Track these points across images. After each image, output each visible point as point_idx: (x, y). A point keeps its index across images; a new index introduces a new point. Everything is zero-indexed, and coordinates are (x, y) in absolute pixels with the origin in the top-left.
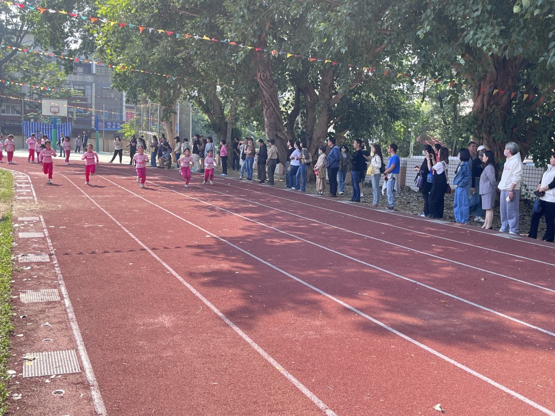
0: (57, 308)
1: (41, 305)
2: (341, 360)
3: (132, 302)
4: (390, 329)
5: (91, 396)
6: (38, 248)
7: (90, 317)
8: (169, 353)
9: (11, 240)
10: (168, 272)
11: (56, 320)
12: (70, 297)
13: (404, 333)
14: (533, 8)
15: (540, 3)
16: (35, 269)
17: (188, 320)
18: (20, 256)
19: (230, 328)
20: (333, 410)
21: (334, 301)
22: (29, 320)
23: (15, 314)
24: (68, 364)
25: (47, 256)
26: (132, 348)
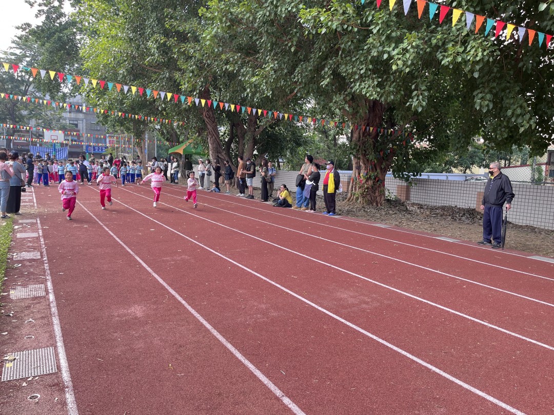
0: (42, 303)
1: (27, 301)
2: (287, 342)
3: (110, 294)
4: (320, 308)
5: (65, 399)
6: (32, 246)
7: (71, 311)
8: (140, 345)
9: (9, 240)
10: (140, 264)
11: (39, 316)
12: (54, 292)
13: (331, 312)
14: (405, 67)
15: (409, 64)
16: (27, 266)
17: (156, 309)
18: (15, 254)
19: (192, 315)
20: (289, 397)
21: (274, 285)
22: (15, 317)
23: (3, 311)
24: (46, 363)
25: (39, 254)
26: (107, 341)
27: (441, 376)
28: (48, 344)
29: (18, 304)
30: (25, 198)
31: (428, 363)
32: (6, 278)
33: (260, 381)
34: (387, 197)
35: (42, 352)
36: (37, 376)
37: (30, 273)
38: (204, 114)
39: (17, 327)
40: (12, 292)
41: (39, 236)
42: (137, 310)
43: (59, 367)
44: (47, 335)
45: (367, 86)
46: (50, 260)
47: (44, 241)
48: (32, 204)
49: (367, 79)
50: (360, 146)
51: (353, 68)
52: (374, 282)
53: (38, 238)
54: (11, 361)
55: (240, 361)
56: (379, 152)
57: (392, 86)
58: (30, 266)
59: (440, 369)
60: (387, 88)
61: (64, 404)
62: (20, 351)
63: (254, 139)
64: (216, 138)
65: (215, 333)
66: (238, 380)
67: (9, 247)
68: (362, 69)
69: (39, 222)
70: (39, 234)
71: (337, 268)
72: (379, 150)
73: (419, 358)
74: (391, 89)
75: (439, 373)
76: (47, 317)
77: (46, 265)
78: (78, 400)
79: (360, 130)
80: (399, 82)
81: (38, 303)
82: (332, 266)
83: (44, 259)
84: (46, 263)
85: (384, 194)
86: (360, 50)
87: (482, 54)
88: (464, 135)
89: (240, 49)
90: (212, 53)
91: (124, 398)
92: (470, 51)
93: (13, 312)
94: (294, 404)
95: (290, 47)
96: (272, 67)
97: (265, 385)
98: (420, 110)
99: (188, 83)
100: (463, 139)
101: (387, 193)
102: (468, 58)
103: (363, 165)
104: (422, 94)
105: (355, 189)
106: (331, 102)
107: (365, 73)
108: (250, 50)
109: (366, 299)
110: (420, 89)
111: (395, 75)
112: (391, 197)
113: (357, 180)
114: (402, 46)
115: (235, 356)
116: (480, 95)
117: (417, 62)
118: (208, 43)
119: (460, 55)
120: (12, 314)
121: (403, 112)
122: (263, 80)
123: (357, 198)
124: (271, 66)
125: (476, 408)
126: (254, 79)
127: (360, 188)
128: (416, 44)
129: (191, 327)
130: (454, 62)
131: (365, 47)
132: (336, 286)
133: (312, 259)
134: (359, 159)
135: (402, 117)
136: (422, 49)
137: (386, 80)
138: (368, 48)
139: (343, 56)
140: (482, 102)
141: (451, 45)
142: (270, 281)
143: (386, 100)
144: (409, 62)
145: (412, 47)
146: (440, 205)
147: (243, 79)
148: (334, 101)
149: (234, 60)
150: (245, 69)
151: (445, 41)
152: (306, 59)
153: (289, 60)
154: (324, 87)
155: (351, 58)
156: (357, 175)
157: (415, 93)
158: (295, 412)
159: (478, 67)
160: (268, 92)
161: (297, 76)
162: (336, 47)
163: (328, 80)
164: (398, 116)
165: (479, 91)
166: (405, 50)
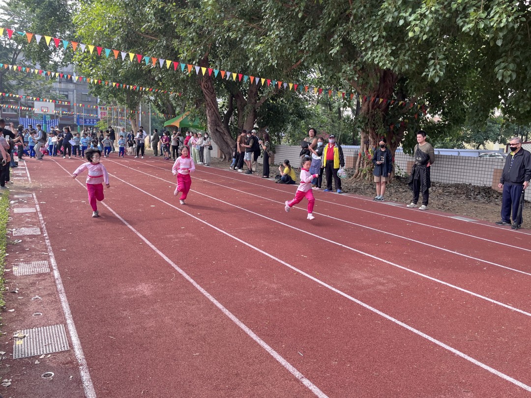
0: (47, 280)
1: (32, 278)
2: (302, 323)
3: (115, 272)
4: (334, 289)
5: (80, 377)
6: (30, 222)
7: (77, 288)
8: (151, 324)
9: (7, 216)
10: (143, 241)
11: (46, 293)
12: (59, 268)
13: (346, 293)
14: (422, 34)
15: (427, 30)
16: (27, 241)
17: (164, 288)
18: (14, 230)
19: (202, 294)
20: (308, 379)
21: (283, 264)
22: (20, 294)
23: (7, 288)
24: (57, 341)
25: (39, 229)
26: (117, 319)
27: (466, 360)
28: (58, 321)
29: (22, 281)
30: (18, 172)
31: (451, 346)
32: (7, 254)
33: (277, 362)
34: (396, 174)
35: (52, 329)
36: (49, 354)
37: (31, 250)
38: (203, 84)
39: (23, 304)
40: (15, 268)
41: (37, 211)
42: (145, 289)
43: (71, 345)
44: (56, 312)
45: (380, 55)
46: (51, 237)
47: (43, 217)
48: (26, 178)
49: (380, 47)
50: (369, 119)
51: (364, 36)
52: (388, 262)
53: (36, 213)
54: (21, 339)
55: (255, 342)
56: (389, 126)
57: (407, 54)
58: (31, 242)
59: (464, 353)
60: (401, 57)
61: (79, 381)
62: (29, 328)
63: (255, 111)
64: (214, 111)
65: (227, 312)
66: (254, 361)
67: (7, 223)
68: (375, 36)
69: (35, 197)
70: (36, 209)
71: (348, 247)
72: (389, 124)
73: (441, 341)
74: (406, 58)
75: (464, 357)
76: (54, 294)
77: (47, 241)
78: (94, 378)
79: (369, 102)
80: (414, 50)
81: (43, 280)
82: (343, 246)
83: (45, 235)
84: (47, 239)
85: (394, 171)
86: (373, 16)
87: (507, 21)
88: (483, 108)
89: (242, 15)
90: (213, 19)
91: (140, 376)
92: (493, 17)
93: (18, 289)
94: (314, 386)
95: (297, 13)
96: (277, 35)
97: (283, 366)
98: (437, 80)
99: (187, 51)
100: (482, 113)
101: (396, 170)
102: (492, 24)
103: (371, 140)
104: (439, 64)
105: (363, 165)
106: (340, 71)
107: (377, 40)
108: (254, 16)
109: (381, 280)
110: (438, 58)
111: (410, 42)
112: (401, 174)
113: (365, 155)
114: (419, 11)
115: (249, 336)
116: (503, 65)
117: (436, 29)
118: (209, 8)
119: (483, 22)
120: (18, 290)
121: (417, 83)
122: (268, 48)
123: (365, 175)
124: (276, 33)
125: (505, 393)
126: (258, 47)
127: (368, 164)
128: (435, 9)
129: (202, 306)
130: (476, 29)
131: (380, 13)
132: (349, 267)
133: (321, 238)
134: (367, 133)
135: (415, 88)
136: (441, 15)
137: (400, 48)
138: (383, 13)
139: (354, 22)
140: (504, 72)
141: (472, 10)
142: (279, 261)
143: (400, 70)
144: (427, 29)
145: (431, 12)
146: (453, 182)
147: (245, 47)
148: (343, 70)
149: (237, 26)
150: (248, 37)
151: (466, 6)
152: (314, 26)
153: (295, 27)
154: (333, 55)
155: (363, 25)
156: (365, 150)
157: (432, 61)
158: (317, 394)
159: (501, 34)
160: (273, 62)
161: (304, 45)
162: (347, 12)
163: (338, 48)
164: (411, 87)
165: (501, 60)
166: (423, 16)
